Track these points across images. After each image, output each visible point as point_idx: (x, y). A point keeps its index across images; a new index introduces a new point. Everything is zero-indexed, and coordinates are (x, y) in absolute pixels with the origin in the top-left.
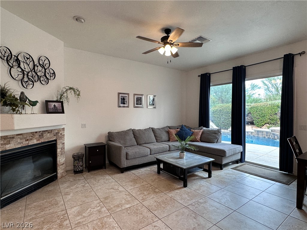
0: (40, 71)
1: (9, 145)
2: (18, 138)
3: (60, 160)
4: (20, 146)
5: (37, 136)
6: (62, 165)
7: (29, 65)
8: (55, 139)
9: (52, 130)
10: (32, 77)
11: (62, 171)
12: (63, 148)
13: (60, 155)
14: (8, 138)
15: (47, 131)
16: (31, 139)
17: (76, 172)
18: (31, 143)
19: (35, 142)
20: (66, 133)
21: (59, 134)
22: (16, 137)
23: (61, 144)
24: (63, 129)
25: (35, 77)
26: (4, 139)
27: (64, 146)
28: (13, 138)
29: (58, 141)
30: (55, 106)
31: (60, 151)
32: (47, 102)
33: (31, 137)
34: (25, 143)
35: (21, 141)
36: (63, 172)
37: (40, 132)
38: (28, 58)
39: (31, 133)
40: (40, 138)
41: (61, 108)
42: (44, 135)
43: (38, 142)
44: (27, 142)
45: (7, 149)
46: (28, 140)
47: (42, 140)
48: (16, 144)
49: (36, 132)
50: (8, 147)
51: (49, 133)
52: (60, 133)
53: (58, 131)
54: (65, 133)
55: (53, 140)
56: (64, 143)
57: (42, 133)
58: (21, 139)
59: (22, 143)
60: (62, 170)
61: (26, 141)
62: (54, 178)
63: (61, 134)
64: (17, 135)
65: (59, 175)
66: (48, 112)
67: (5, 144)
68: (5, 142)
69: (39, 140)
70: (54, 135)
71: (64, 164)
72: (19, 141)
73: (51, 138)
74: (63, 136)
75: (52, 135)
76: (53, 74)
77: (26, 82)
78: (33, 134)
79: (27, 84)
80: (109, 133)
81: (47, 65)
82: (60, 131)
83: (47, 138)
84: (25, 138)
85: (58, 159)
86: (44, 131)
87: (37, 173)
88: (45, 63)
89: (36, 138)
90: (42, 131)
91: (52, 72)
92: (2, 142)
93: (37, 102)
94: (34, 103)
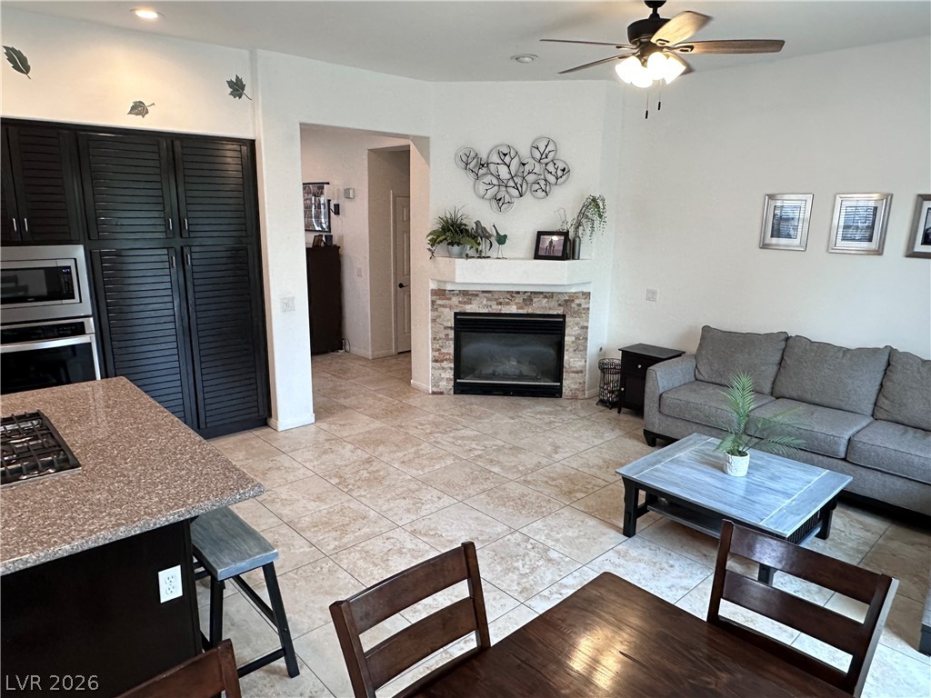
0: (529, 173)
1: (470, 306)
2: (485, 297)
3: (571, 360)
4: (486, 311)
5: (519, 299)
6: (577, 372)
7: (509, 167)
8: (560, 312)
9: (553, 293)
10: (514, 187)
11: (573, 386)
12: (582, 339)
13: (571, 350)
14: (469, 295)
15: (542, 293)
16: (508, 304)
17: (602, 402)
18: (505, 310)
19: (513, 309)
20: (593, 305)
21: (573, 305)
22: (481, 295)
23: (577, 328)
24: (587, 295)
25: (521, 186)
27: (586, 333)
28: (477, 295)
29: (567, 320)
30: (551, 242)
31: (573, 342)
32: (540, 234)
33: (507, 300)
34: (495, 308)
35: (489, 303)
36: (576, 389)
37: (525, 292)
38: (505, 155)
39: (508, 292)
40: (526, 305)
41: (561, 248)
42: (535, 300)
43: (521, 311)
44: (500, 307)
45: (467, 311)
46: (501, 304)
47: (530, 310)
48: (480, 306)
49: (518, 293)
50: (469, 308)
51: (545, 297)
52: (577, 301)
53: (569, 296)
54: (591, 306)
55: (556, 313)
56: (587, 328)
57: (530, 296)
58: (488, 300)
59: (490, 306)
60: (575, 383)
61: (498, 304)
62: (555, 393)
63: (579, 305)
64: (483, 292)
65: (565, 390)
66: (537, 257)
67: (465, 303)
68: (465, 300)
69: (521, 308)
70: (560, 305)
71: (582, 372)
72: (485, 302)
73: (550, 309)
74: (584, 311)
75: (553, 303)
76: (564, 170)
77: (500, 200)
78: (512, 295)
79: (500, 204)
80: (706, 329)
81: (551, 156)
82: (577, 297)
83: (539, 307)
84: (496, 300)
85: (566, 357)
86: (535, 293)
87: (525, 369)
88: (546, 151)
89: (516, 304)
90: (531, 293)
91: (561, 166)
92: (461, 299)
93: (505, 236)
94: (502, 240)
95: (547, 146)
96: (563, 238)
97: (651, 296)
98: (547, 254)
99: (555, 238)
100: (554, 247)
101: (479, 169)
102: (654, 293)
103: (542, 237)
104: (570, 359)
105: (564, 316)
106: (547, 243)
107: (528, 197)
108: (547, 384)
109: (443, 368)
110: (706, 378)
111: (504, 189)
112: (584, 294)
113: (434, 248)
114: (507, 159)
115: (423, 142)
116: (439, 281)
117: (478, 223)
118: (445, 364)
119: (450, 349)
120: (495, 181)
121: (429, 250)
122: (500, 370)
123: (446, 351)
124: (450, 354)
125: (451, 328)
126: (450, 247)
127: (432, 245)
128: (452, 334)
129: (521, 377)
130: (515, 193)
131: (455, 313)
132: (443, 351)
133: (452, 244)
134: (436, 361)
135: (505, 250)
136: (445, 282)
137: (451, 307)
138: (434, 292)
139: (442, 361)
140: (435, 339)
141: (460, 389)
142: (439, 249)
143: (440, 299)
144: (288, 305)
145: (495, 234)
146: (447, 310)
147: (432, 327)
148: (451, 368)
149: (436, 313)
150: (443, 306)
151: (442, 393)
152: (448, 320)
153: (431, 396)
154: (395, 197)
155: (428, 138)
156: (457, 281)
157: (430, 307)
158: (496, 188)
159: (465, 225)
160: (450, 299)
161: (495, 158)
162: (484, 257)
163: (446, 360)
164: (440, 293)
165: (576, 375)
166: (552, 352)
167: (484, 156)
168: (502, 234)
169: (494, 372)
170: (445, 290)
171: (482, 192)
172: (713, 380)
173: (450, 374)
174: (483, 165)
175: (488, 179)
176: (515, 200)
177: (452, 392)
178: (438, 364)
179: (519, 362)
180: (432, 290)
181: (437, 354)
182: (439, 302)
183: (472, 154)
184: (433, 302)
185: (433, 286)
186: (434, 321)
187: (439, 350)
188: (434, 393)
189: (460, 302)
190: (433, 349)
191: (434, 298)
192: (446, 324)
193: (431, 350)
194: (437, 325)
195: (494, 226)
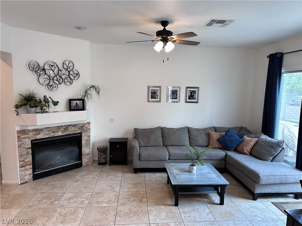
0: (63, 74)
1: (39, 135)
2: (46, 130)
3: (85, 150)
4: (47, 137)
5: (62, 129)
7: (54, 71)
8: (79, 131)
9: (76, 124)
10: (57, 80)
11: (87, 161)
12: (88, 141)
13: (85, 146)
14: (38, 130)
15: (72, 125)
16: (57, 132)
17: (100, 164)
18: (57, 134)
19: (60, 134)
21: (84, 128)
23: (86, 137)
24: (89, 123)
25: (60, 80)
26: (35, 131)
27: (90, 138)
28: (42, 130)
29: (82, 134)
30: (76, 103)
31: (85, 143)
32: (70, 100)
33: (57, 130)
34: (52, 135)
35: (49, 133)
37: (65, 126)
38: (52, 66)
39: (57, 127)
40: (65, 131)
41: (82, 105)
42: (69, 128)
43: (63, 134)
44: (54, 134)
45: (38, 138)
46: (54, 132)
47: (67, 133)
48: (44, 135)
49: (62, 126)
50: (39, 137)
51: (73, 126)
52: (86, 126)
53: (83, 125)
54: (91, 127)
55: (78, 132)
56: (90, 136)
57: (67, 127)
58: (48, 131)
59: (49, 134)
60: (87, 159)
61: (52, 133)
62: (79, 166)
63: (87, 127)
64: (45, 128)
65: (84, 163)
66: (71, 109)
67: (36, 135)
68: (36, 133)
70: (79, 129)
71: (89, 154)
72: (47, 133)
73: (76, 131)
74: (88, 130)
75: (77, 128)
76: (77, 74)
77: (51, 86)
78: (59, 128)
79: (52, 88)
80: (135, 129)
81: (71, 68)
82: (86, 125)
83: (71, 131)
84: (51, 131)
85: (83, 150)
86: (69, 125)
87: (65, 159)
88: (69, 66)
89: (61, 131)
90: (67, 125)
91: (76, 72)
92: (34, 133)
93: (58, 102)
94: (55, 104)
95: (69, 64)
96: (82, 101)
97: (111, 120)
98: (76, 108)
99: (78, 102)
100: (78, 105)
101: (40, 71)
103: (71, 101)
105: (81, 133)
106: (75, 104)
107: (63, 85)
108: (76, 163)
109: (27, 169)
112: (88, 123)
113: (18, 109)
114: (53, 68)
115: (8, 56)
116: (21, 126)
118: (28, 167)
119: (30, 158)
120: (48, 78)
121: (15, 110)
122: (53, 162)
123: (27, 160)
124: (29, 161)
125: (29, 148)
128: (30, 151)
129: (63, 162)
130: (57, 82)
131: (32, 141)
132: (26, 161)
134: (22, 167)
135: (57, 108)
137: (29, 138)
138: (19, 132)
139: (26, 166)
140: (21, 156)
141: (36, 177)
142: (20, 110)
143: (23, 135)
146: (27, 140)
147: (18, 150)
148: (31, 168)
149: (20, 142)
150: (25, 138)
151: (26, 182)
152: (28, 145)
153: (20, 186)
156: (38, 125)
157: (17, 140)
158: (49, 80)
160: (28, 134)
161: (48, 67)
162: (45, 112)
163: (28, 165)
164: (23, 132)
165: (87, 156)
166: (76, 149)
167: (41, 65)
170: (25, 130)
171: (42, 82)
173: (31, 171)
174: (43, 70)
175: (45, 76)
176: (59, 86)
177: (32, 180)
178: (23, 168)
179: (61, 157)
180: (18, 131)
181: (22, 163)
182: (22, 136)
183: (36, 64)
184: (18, 137)
185: (18, 128)
186: (19, 146)
187: (24, 160)
188: (22, 184)
189: (34, 135)
190: (20, 161)
191: (19, 135)
192: (27, 147)
193: (18, 162)
194: (22, 148)
195: (50, 97)
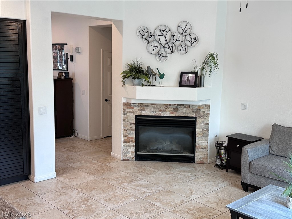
0: (176, 41)
2: (152, 107)
4: (153, 114)
5: (171, 108)
6: (203, 149)
7: (165, 37)
8: (193, 115)
9: (189, 105)
10: (168, 48)
11: (201, 157)
12: (206, 130)
13: (200, 136)
14: (144, 106)
15: (183, 105)
16: (165, 111)
17: (217, 166)
18: (164, 114)
19: (168, 114)
20: (211, 111)
21: (201, 112)
22: (150, 106)
23: (202, 124)
24: (208, 106)
25: (172, 47)
26: (140, 106)
27: (208, 127)
28: (148, 106)
29: (197, 120)
30: (188, 78)
31: (201, 132)
32: (182, 73)
33: (164, 109)
34: (158, 113)
35: (155, 110)
36: (204, 158)
37: (175, 105)
38: (163, 31)
39: (165, 104)
40: (175, 111)
41: (194, 81)
42: (179, 109)
43: (172, 115)
44: (161, 112)
45: (142, 115)
46: (161, 111)
47: (177, 114)
48: (150, 112)
49: (170, 105)
50: (144, 113)
51: (185, 107)
52: (203, 110)
53: (198, 107)
54: (210, 112)
55: (191, 116)
56: (208, 124)
57: (177, 107)
58: (154, 108)
59: (155, 112)
60: (202, 155)
61: (159, 111)
62: (191, 160)
63: (204, 112)
64: (152, 104)
65: (197, 159)
66: (181, 85)
67: (141, 110)
68: (142, 109)
69: (172, 113)
70: (193, 112)
71: (205, 148)
72: (152, 110)
73: (188, 114)
74: (207, 115)
75: (190, 111)
76: (195, 39)
77: (161, 55)
78: (167, 106)
79: (161, 57)
80: (275, 125)
81: (188, 31)
82: (203, 108)
83: (182, 113)
84: (158, 108)
85: (197, 140)
86: (180, 105)
87: (175, 147)
88: (186, 29)
89: (170, 111)
90: (178, 105)
91: (194, 37)
92: (139, 108)
93: (163, 74)
94: (162, 76)
95: (186, 26)
96: (195, 75)
97: (244, 107)
98: (186, 84)
99: (190, 75)
100: (190, 80)
101: (149, 38)
102: (245, 105)
103: (183, 75)
104: (199, 141)
105: (195, 118)
106: (186, 78)
107: (176, 53)
108: (186, 155)
109: (129, 146)
110: (276, 153)
111: (163, 49)
112: (206, 105)
113: (125, 80)
114: (165, 33)
115: (119, 23)
116: (127, 98)
117: (148, 67)
118: (130, 144)
119: (133, 135)
120: (158, 45)
121: (122, 81)
122: (160, 146)
123: (131, 137)
124: (133, 138)
125: (134, 124)
126: (133, 80)
127: (124, 79)
128: (134, 127)
129: (172, 151)
130: (169, 51)
131: (136, 116)
132: (129, 136)
133: (134, 78)
134: (125, 142)
135: (163, 81)
136: (131, 99)
137: (134, 113)
139: (128, 142)
140: (125, 130)
141: (139, 157)
142: (127, 81)
143: (128, 108)
144: (43, 111)
145: (158, 73)
146: (132, 114)
147: (123, 123)
148: (133, 146)
149: (125, 116)
150: (130, 112)
151: (128, 160)
152: (132, 120)
153: (122, 162)
154: (103, 52)
155: (122, 21)
156: (137, 98)
157: (122, 112)
158: (159, 48)
159: (142, 68)
160: (133, 108)
161: (158, 32)
162: (152, 86)
163: (131, 141)
164: (128, 105)
165: (203, 150)
166: (189, 137)
167: (152, 31)
168: (162, 73)
169: (157, 148)
170: (131, 103)
171: (151, 50)
172: (280, 154)
173: (133, 149)
174: (151, 36)
175: (155, 43)
176: (169, 55)
177: (134, 160)
178: (126, 144)
179: (171, 143)
180: (124, 103)
181: (126, 138)
182: (127, 110)
183: (146, 30)
184: (124, 110)
185: (124, 101)
186: (124, 120)
187: (127, 136)
188: (124, 160)
189: (139, 110)
190: (123, 135)
191: (125, 107)
192: (131, 122)
193: (122, 136)
194: (126, 122)
195: (157, 69)
